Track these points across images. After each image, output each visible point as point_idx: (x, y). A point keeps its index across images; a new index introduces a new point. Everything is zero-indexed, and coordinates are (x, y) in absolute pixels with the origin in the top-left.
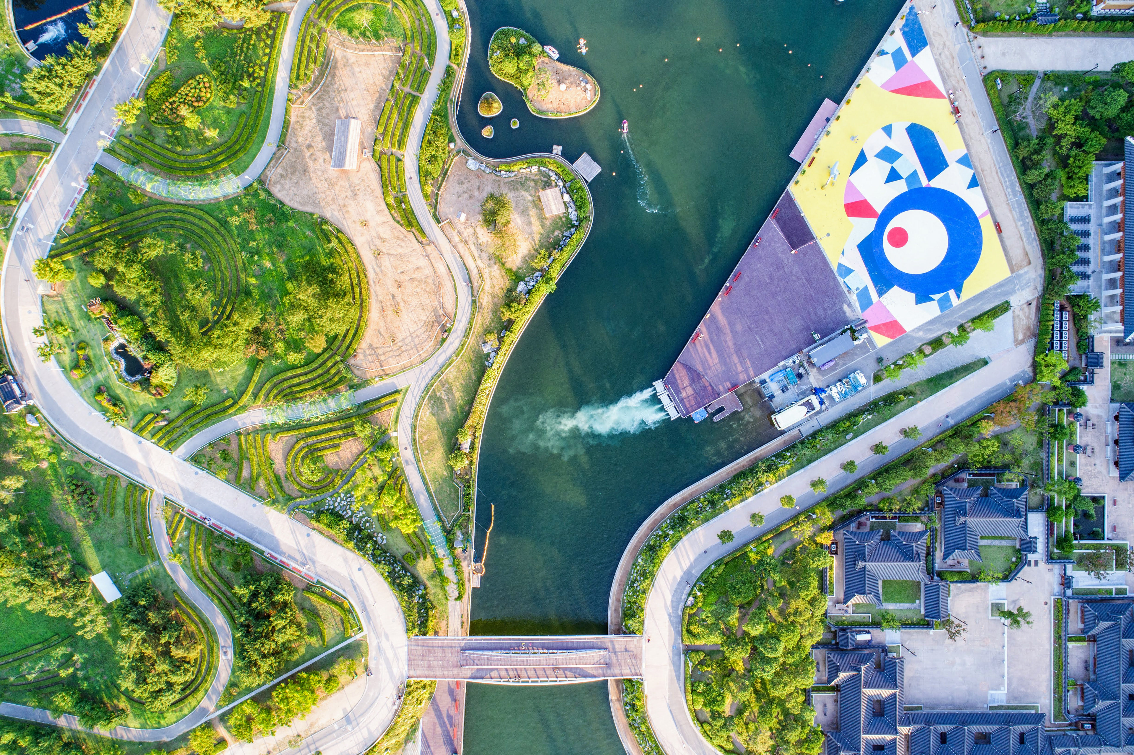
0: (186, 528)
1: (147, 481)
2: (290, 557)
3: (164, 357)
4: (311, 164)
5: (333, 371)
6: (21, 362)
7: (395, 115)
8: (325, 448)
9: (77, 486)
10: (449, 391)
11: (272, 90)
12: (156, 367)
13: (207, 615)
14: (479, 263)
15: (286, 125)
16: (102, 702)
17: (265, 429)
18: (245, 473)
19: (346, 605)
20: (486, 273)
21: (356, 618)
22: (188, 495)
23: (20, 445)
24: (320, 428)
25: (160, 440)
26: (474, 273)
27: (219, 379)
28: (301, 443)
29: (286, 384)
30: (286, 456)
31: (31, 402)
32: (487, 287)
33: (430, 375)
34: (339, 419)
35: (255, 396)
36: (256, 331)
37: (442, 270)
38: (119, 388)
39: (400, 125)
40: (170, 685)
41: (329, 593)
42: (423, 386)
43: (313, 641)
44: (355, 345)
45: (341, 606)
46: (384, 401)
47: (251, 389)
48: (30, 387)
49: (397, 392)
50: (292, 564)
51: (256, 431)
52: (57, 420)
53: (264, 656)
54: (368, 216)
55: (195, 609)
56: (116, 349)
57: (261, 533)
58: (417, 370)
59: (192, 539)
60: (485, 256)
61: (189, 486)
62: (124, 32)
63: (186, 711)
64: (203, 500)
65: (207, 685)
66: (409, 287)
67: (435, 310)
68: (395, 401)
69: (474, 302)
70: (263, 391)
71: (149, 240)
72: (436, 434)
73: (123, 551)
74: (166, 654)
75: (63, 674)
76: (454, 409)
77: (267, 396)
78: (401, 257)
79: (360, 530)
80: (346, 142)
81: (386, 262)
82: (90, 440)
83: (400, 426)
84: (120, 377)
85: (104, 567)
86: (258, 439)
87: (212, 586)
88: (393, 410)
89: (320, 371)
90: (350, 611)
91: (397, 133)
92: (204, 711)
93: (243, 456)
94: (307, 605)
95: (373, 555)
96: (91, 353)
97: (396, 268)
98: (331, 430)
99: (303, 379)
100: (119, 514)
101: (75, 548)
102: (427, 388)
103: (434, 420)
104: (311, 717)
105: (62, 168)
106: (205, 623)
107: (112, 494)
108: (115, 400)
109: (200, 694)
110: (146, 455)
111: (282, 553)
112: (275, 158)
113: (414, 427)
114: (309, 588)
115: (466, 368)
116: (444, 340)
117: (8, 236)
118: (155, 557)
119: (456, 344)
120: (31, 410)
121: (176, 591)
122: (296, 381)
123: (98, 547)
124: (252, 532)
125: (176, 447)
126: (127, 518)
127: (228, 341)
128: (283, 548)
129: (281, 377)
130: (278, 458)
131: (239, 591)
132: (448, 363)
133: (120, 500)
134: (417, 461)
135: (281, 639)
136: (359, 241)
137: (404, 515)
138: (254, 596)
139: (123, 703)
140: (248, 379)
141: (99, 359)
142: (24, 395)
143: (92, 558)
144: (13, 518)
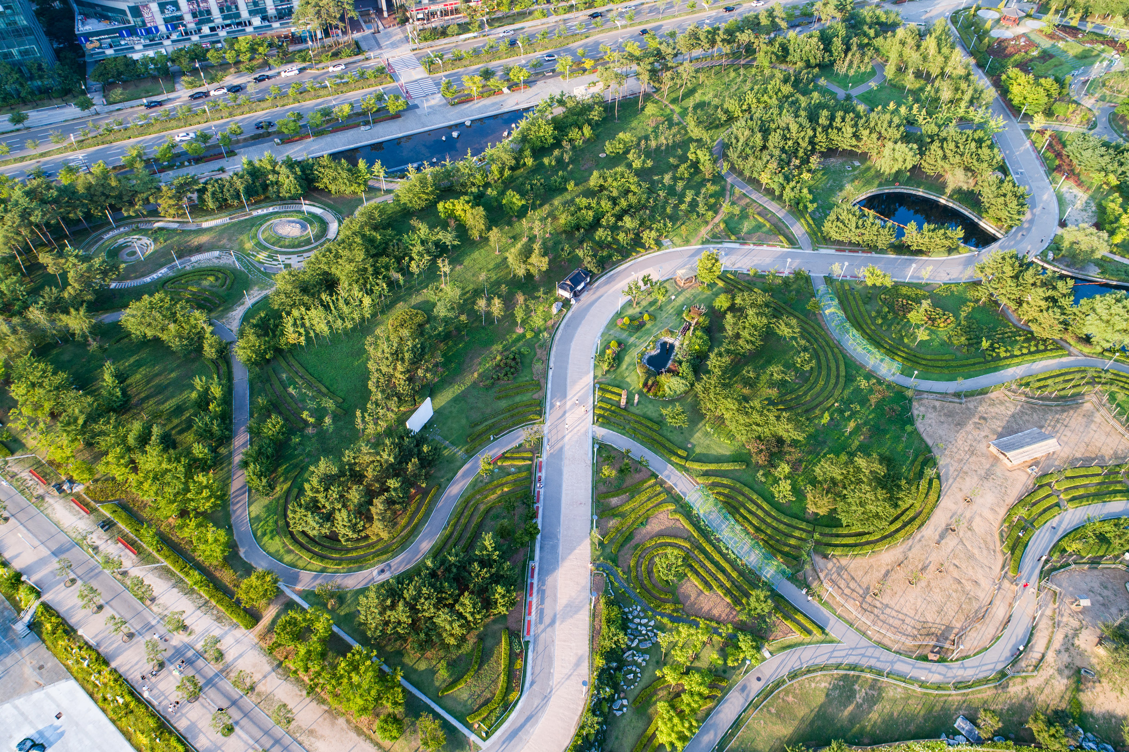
0: (519, 469)
1: (551, 417)
2: (542, 592)
3: (691, 377)
4: (970, 426)
5: (793, 542)
6: (607, 282)
7: (1096, 480)
8: (697, 573)
9: (514, 359)
10: (872, 701)
11: (996, 369)
12: (676, 374)
13: (425, 529)
14: (1050, 656)
15: (980, 392)
16: (279, 465)
17: (677, 500)
18: (614, 501)
19: (513, 697)
20: (1047, 671)
21: (500, 720)
22: (558, 455)
23: (531, 304)
24: (717, 557)
25: (600, 408)
26: (1035, 655)
27: (698, 435)
28: (688, 545)
29: (741, 498)
30: (660, 534)
31: (573, 302)
32: (1033, 683)
33: (872, 662)
34: (741, 574)
35: (706, 474)
36: (780, 441)
37: (1000, 612)
38: (631, 357)
40: (329, 517)
41: (519, 664)
42: (852, 660)
43: (443, 674)
44: (838, 552)
45: (508, 690)
46: (799, 617)
47: (712, 467)
48: (585, 297)
49: (822, 629)
50: (535, 600)
51: (669, 491)
52: (567, 325)
54: (979, 500)
55: (427, 514)
57: (555, 548)
58: (864, 642)
59: (510, 478)
60: (1065, 658)
61: (568, 452)
62: (924, 258)
63: (288, 558)
64: (560, 473)
65: (332, 567)
66: (947, 582)
67: (949, 628)
68: (809, 632)
69: (1003, 674)
70: (718, 480)
72: (802, 712)
73: (464, 421)
75: (305, 415)
76: (853, 719)
77: (714, 485)
78: (971, 557)
79: (618, 669)
80: (1029, 444)
81: (951, 542)
82: (564, 356)
83: (781, 656)
84: (643, 354)
85: (438, 413)
86: (663, 497)
87: (463, 521)
88: (797, 636)
89: (782, 527)
90: (507, 707)
93: (634, 491)
94: (489, 642)
96: (648, 326)
97: (955, 556)
98: (723, 571)
99: (760, 513)
100: (503, 404)
101: (445, 382)
102: (853, 667)
103: (821, 699)
106: (415, 531)
107: (520, 390)
108: (618, 358)
109: (317, 564)
111: (542, 581)
113: (794, 675)
114: (514, 635)
115: (916, 707)
116: (925, 659)
117: (703, 243)
118: (470, 454)
119: (935, 678)
120: (566, 304)
121: (441, 488)
122: (754, 508)
123: (456, 400)
124: (551, 537)
125: (602, 425)
126: (503, 412)
127: (756, 417)
128: (550, 580)
129: (746, 490)
130: (654, 526)
132: (903, 678)
133: (518, 399)
134: (752, 705)
136: (946, 502)
137: (681, 714)
139: (280, 489)
140: (718, 460)
141: (648, 332)
142: (576, 295)
143: (445, 397)
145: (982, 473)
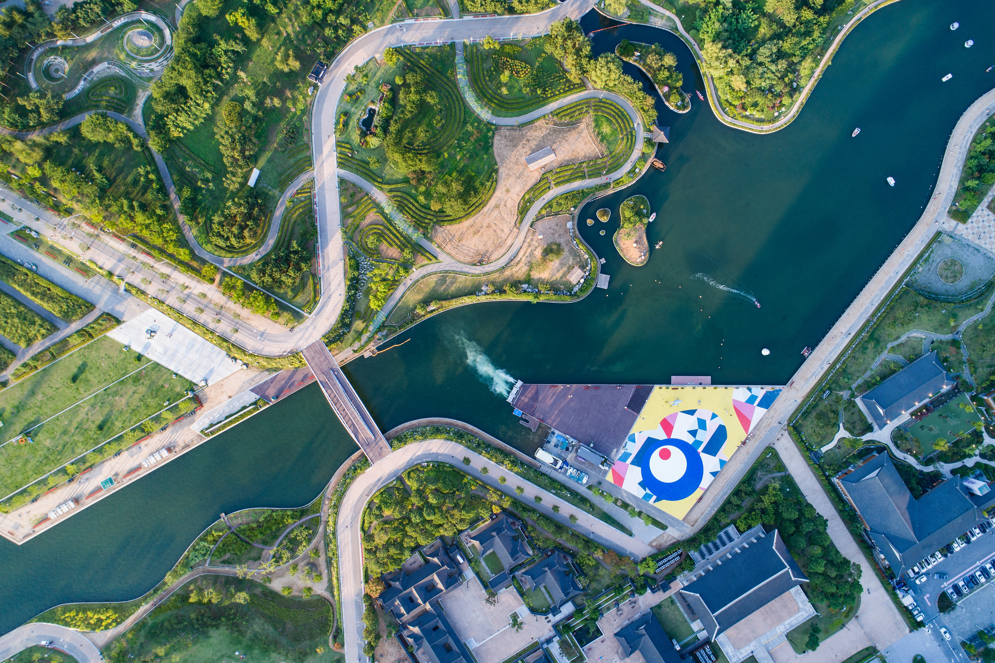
0: (305, 197)
1: (316, 165)
2: (323, 257)
3: (382, 136)
4: (520, 146)
5: (427, 221)
6: (336, 66)
7: (569, 172)
8: (386, 240)
9: (293, 132)
10: (452, 283)
11: (544, 105)
12: (375, 135)
13: (270, 234)
14: (524, 258)
15: (532, 122)
16: (196, 209)
17: (377, 206)
18: (350, 209)
19: (317, 299)
20: (521, 264)
21: (314, 308)
22: (322, 188)
23: (296, 93)
24: (395, 232)
25: (340, 158)
26: (518, 259)
27: (387, 168)
28: (382, 228)
29: (406, 202)
30: (371, 224)
31: (319, 84)
32: (515, 269)
33: (454, 269)
34: (405, 238)
35: (391, 191)
36: (423, 172)
37: (509, 242)
38: (353, 123)
39: (567, 178)
40: (228, 239)
41: (318, 287)
42: (447, 269)
43: (290, 293)
44: (446, 223)
45: (315, 296)
46: (428, 254)
47: (393, 186)
48: (327, 79)
49: (436, 258)
50: (321, 260)
51: (374, 202)
52: (318, 102)
53: (270, 275)
54: (512, 191)
55: (269, 227)
56: (371, 110)
57: (326, 235)
58: (453, 261)
59: (302, 204)
60: (529, 259)
61: (327, 186)
62: (527, 15)
63: (216, 253)
64: (324, 198)
65: (236, 256)
66: (491, 231)
67: (487, 251)
68: (431, 260)
69: (503, 268)
70: (395, 193)
71: (434, 94)
72: (427, 290)
73: (275, 174)
74: (242, 228)
75: (199, 184)
76: (445, 291)
77: (394, 196)
78: (503, 219)
79: (357, 283)
80: (541, 158)
81: (496, 213)
82: (319, 124)
83: (420, 270)
84: (359, 119)
85: (261, 170)
86: (371, 205)
87: (285, 228)
88: (426, 262)
89: (422, 214)
90: (316, 303)
91: (562, 179)
92: (222, 262)
93: (357, 203)
94: (305, 279)
95: (350, 296)
96: (361, 98)
97: (496, 220)
98: (397, 238)
99: (414, 208)
100: (292, 161)
101: (262, 150)
102: (447, 272)
103: (434, 284)
104: (252, 316)
105: (442, 27)
106: (265, 236)
107: (299, 151)
108: (346, 124)
109: (229, 255)
110: (329, 156)
111: (323, 252)
112: (512, 128)
113: (423, 277)
114: (314, 275)
115: (469, 284)
116: (475, 265)
117: (393, 22)
118: (282, 192)
119: (477, 272)
120: (316, 87)
121: (272, 212)
122: (411, 206)
123: (269, 161)
124: (323, 230)
125: (342, 168)
126: (292, 166)
127: (410, 162)
128: (326, 251)
129: (408, 197)
130: (368, 220)
131: (295, 244)
132: (465, 274)
133: (299, 157)
134: (409, 289)
135: (284, 278)
136: (498, 193)
137: (378, 300)
138: (296, 252)
139: (201, 220)
140: (397, 182)
141: (361, 104)
142: (321, 80)
143: (262, 162)
144: (260, 113)
145: (518, 175)
